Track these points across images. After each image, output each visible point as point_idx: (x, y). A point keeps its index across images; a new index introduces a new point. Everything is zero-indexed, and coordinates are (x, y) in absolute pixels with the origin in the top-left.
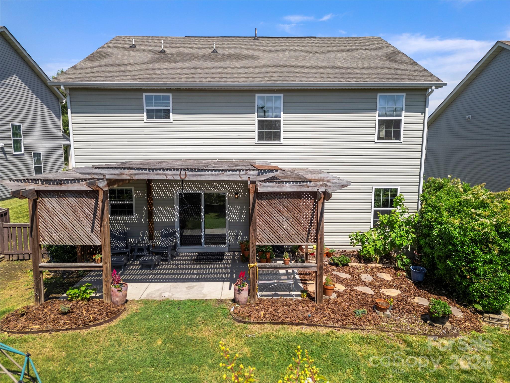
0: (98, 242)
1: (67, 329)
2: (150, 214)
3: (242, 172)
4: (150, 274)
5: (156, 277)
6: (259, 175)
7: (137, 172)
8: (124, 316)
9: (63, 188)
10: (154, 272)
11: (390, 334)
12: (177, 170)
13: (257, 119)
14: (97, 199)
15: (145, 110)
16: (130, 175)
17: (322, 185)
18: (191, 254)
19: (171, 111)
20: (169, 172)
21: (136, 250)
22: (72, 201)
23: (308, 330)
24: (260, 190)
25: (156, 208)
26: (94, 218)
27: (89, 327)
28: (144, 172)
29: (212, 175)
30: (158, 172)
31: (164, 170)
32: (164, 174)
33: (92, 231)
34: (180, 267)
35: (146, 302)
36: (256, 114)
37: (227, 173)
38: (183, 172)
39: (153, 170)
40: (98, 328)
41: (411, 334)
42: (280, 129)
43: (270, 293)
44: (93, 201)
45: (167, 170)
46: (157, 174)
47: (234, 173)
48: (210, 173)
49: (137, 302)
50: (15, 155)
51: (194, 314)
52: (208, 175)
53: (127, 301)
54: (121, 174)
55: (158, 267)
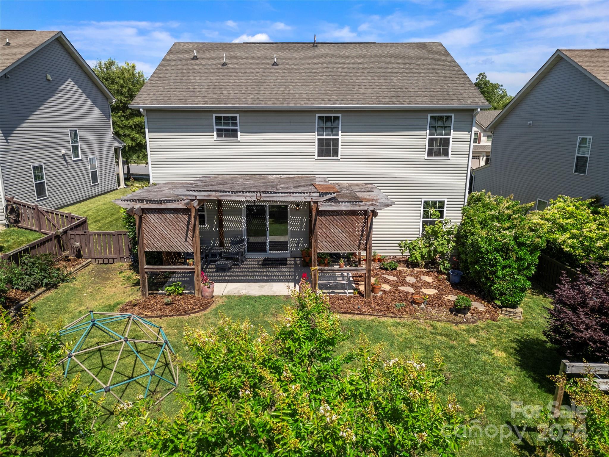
0: (191, 250)
2: (220, 224)
3: (306, 194)
4: (226, 276)
5: (232, 278)
6: (320, 196)
7: (222, 194)
8: (213, 307)
9: (163, 206)
10: (229, 274)
11: (421, 321)
12: (254, 192)
13: (317, 137)
14: (190, 215)
15: (215, 129)
16: (217, 197)
17: (371, 205)
18: (258, 260)
19: (239, 130)
20: (248, 194)
22: (170, 216)
23: (357, 318)
24: (321, 209)
25: (224, 218)
26: (188, 230)
27: (189, 314)
28: (227, 194)
29: (282, 196)
30: (239, 194)
31: (243, 192)
32: (244, 196)
33: (186, 241)
34: (250, 270)
35: (228, 297)
36: (316, 132)
37: (294, 195)
38: (259, 194)
39: (235, 192)
40: (196, 314)
41: (438, 321)
42: (338, 146)
43: (328, 291)
44: (186, 217)
45: (246, 192)
46: (238, 196)
47: (300, 195)
48: (280, 194)
49: (222, 297)
50: (74, 161)
51: (268, 305)
52: (279, 197)
53: (213, 297)
54: (210, 196)
55: (231, 270)
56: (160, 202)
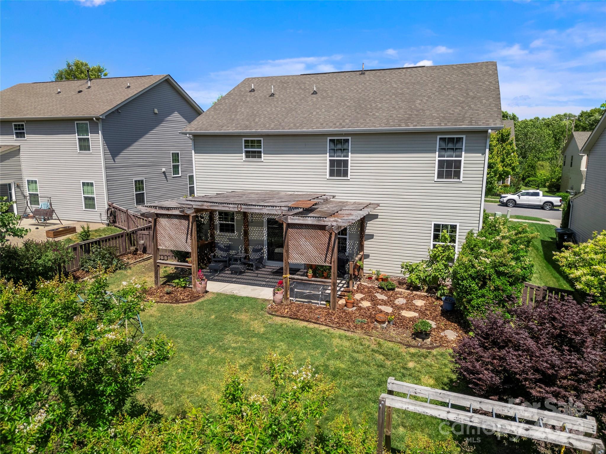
0: (189, 250)
1: (166, 302)
2: (246, 233)
3: (277, 208)
4: (234, 278)
5: (238, 280)
6: (289, 210)
7: (212, 204)
8: (200, 300)
9: (170, 212)
10: (239, 277)
12: (236, 204)
13: (328, 159)
14: (189, 221)
15: (244, 151)
16: (208, 206)
17: (334, 221)
18: (273, 268)
19: (262, 152)
20: (231, 206)
21: (233, 260)
22: (176, 221)
24: (290, 221)
25: (251, 228)
26: (188, 233)
27: (179, 303)
28: (216, 204)
29: (258, 209)
30: (224, 205)
31: (228, 204)
32: (228, 207)
33: (186, 242)
34: (259, 275)
35: (219, 294)
36: (328, 154)
37: (268, 208)
38: (239, 206)
39: (221, 203)
40: (184, 304)
42: (348, 167)
44: (187, 222)
45: (230, 204)
46: (224, 207)
47: (272, 208)
48: (256, 207)
49: (214, 293)
50: (173, 177)
51: (243, 305)
52: (256, 209)
53: (207, 292)
54: (202, 205)
55: (244, 274)
56: (168, 209)
